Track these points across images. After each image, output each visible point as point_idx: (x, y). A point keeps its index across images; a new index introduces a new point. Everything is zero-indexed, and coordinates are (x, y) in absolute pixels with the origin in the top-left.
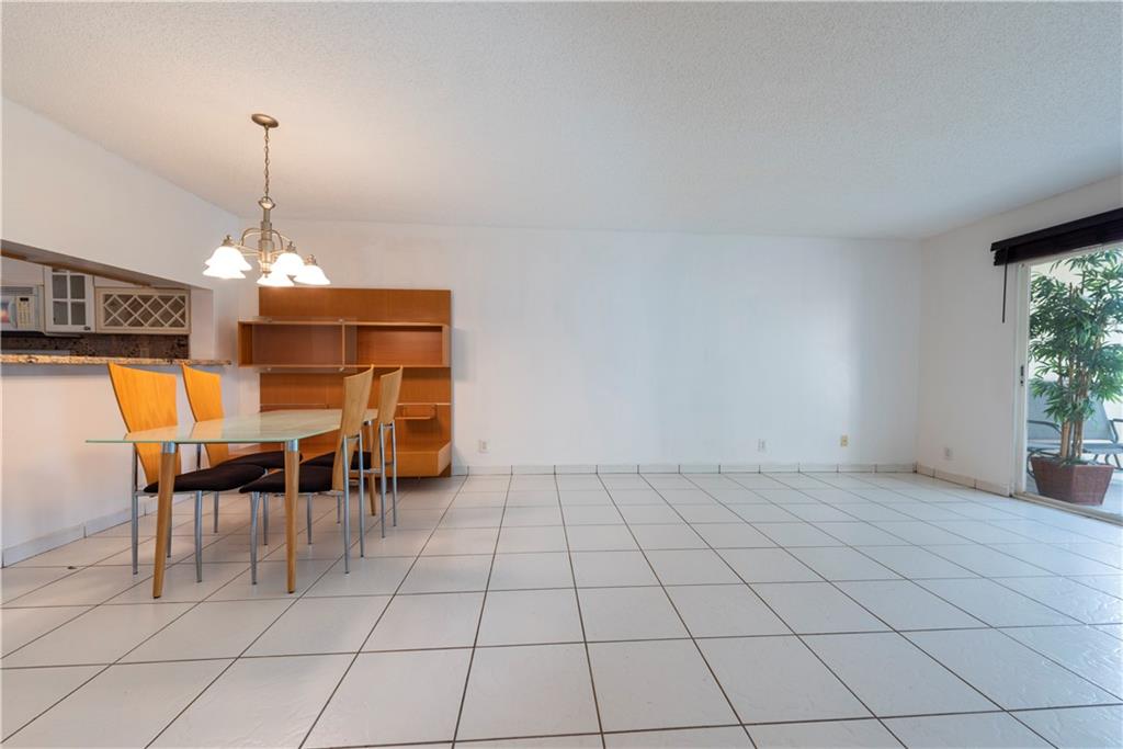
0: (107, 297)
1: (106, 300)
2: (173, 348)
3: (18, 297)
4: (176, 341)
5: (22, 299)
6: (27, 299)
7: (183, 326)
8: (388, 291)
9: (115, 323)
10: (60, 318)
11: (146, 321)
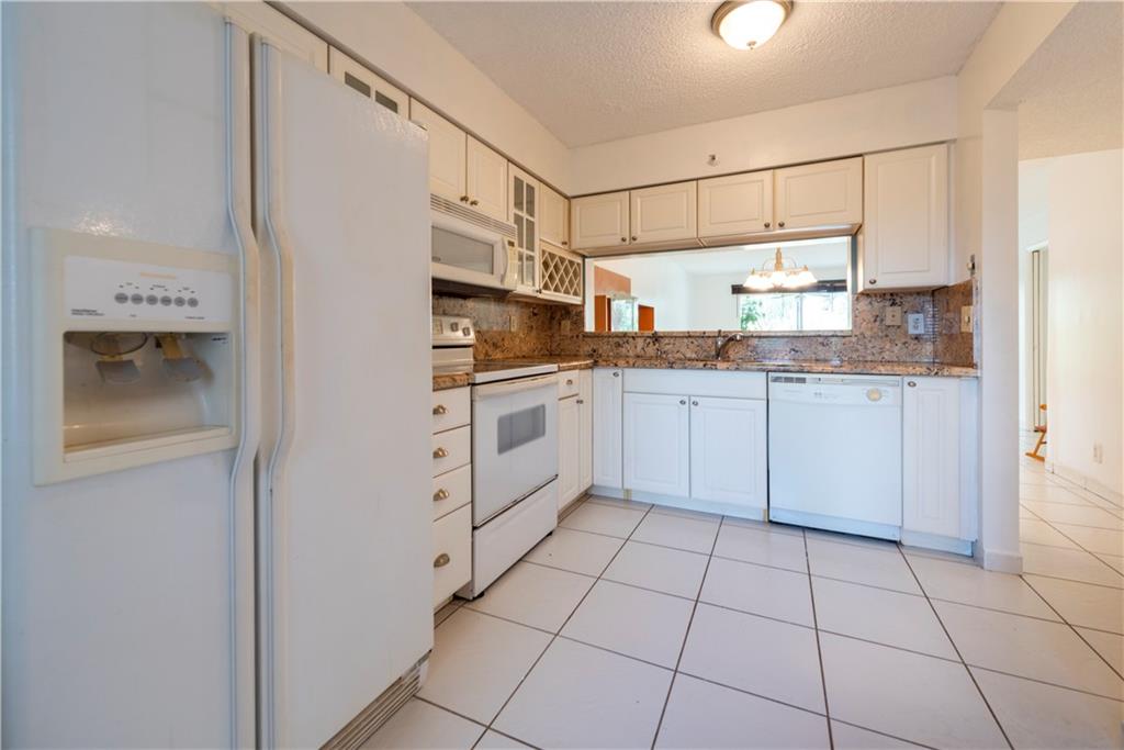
0: (544, 253)
1: (543, 256)
3: (507, 240)
6: (512, 244)
7: (573, 294)
9: (546, 287)
11: (562, 287)
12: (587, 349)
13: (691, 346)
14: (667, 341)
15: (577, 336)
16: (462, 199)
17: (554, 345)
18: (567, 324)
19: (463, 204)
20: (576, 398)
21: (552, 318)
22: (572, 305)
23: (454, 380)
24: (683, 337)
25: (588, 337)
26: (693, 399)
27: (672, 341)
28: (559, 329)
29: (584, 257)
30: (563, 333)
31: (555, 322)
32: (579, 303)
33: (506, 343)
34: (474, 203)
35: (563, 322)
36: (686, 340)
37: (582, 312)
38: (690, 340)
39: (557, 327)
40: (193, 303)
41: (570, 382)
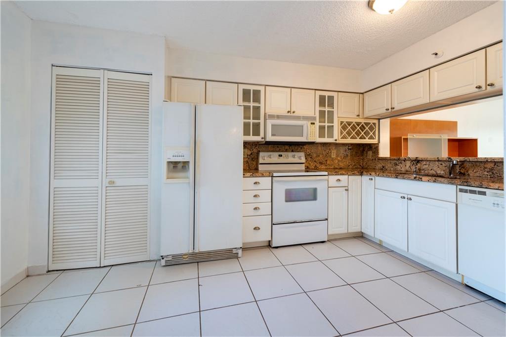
0: (342, 123)
1: (341, 124)
2: (346, 151)
3: (310, 122)
4: (347, 147)
5: (312, 123)
6: (314, 124)
7: (374, 139)
8: (435, 121)
9: (344, 137)
10: (321, 135)
11: (358, 136)
12: (380, 166)
13: (440, 167)
14: (424, 163)
15: (375, 159)
16: (288, 112)
17: (364, 164)
18: (370, 153)
19: (289, 114)
20: (345, 188)
21: (364, 150)
22: (373, 144)
23: (263, 175)
24: (435, 161)
25: (381, 160)
26: (409, 196)
27: (428, 163)
28: (366, 156)
29: (379, 119)
30: (368, 158)
31: (365, 152)
32: (377, 142)
33: (328, 162)
34: (294, 112)
35: (368, 152)
36: (437, 163)
37: (378, 147)
38: (440, 163)
39: (366, 154)
40: (183, 156)
41: (339, 180)
